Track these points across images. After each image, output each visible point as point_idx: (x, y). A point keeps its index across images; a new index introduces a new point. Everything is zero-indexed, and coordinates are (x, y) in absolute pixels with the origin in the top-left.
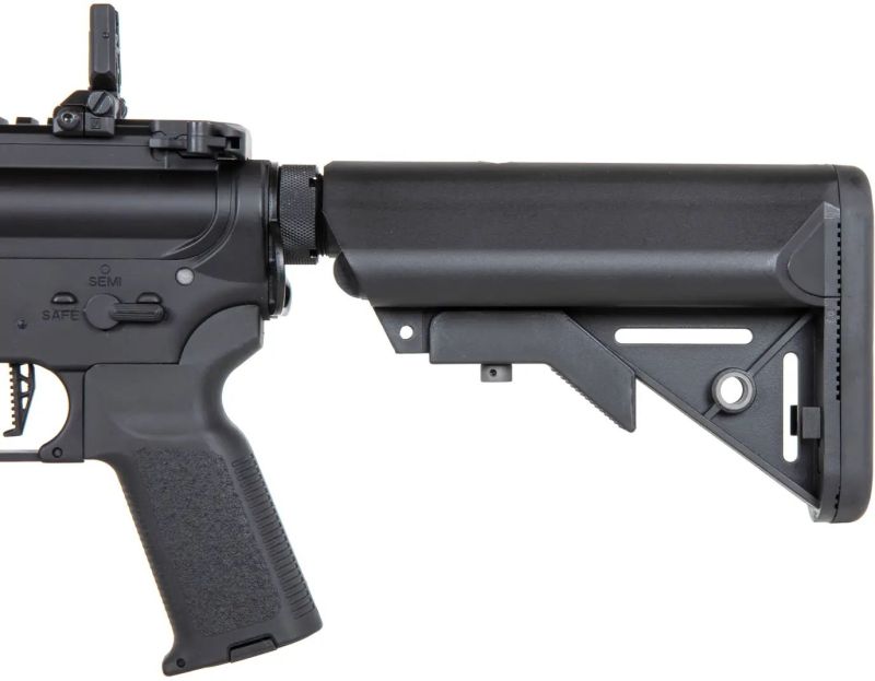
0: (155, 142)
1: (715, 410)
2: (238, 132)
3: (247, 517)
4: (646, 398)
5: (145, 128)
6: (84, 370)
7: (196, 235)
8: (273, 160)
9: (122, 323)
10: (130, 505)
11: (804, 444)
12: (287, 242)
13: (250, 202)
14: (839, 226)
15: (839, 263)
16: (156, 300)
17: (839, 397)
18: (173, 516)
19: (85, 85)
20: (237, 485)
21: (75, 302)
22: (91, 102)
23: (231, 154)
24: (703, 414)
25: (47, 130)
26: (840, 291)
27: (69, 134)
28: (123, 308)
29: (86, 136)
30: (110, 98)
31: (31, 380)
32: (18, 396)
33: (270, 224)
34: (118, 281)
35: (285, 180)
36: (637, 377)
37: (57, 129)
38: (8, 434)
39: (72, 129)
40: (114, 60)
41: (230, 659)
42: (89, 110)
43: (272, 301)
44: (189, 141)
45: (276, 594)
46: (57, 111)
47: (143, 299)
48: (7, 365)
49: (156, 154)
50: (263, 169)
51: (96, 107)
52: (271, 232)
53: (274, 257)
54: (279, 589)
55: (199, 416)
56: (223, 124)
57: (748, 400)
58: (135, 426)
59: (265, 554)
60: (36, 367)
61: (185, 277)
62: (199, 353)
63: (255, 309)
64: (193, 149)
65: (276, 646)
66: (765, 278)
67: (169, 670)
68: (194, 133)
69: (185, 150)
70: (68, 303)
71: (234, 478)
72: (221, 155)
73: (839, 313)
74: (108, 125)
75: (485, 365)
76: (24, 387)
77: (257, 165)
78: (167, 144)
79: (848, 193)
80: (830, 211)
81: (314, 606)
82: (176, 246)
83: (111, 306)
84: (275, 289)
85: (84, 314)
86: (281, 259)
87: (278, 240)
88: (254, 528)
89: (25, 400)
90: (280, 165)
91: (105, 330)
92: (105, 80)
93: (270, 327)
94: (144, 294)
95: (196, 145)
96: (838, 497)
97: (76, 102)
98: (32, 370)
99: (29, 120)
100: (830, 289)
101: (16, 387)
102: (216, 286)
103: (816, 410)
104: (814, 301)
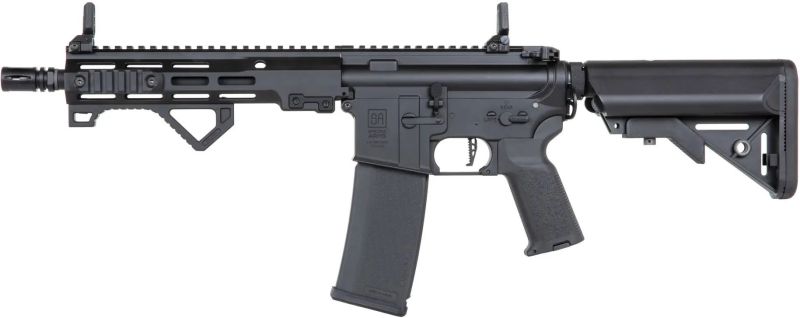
0: (524, 54)
1: (735, 155)
2: (558, 51)
4: (709, 152)
5: (519, 49)
6: (498, 141)
7: (539, 89)
9: (513, 123)
11: (769, 168)
14: (785, 83)
16: (525, 114)
17: (785, 150)
19: (497, 34)
21: (496, 115)
22: (503, 40)
23: (554, 59)
24: (731, 157)
25: (484, 50)
26: (785, 109)
28: (513, 117)
29: (499, 52)
30: (505, 38)
31: (475, 145)
32: (471, 151)
34: (511, 107)
35: (572, 68)
36: (705, 144)
37: (488, 50)
38: (468, 165)
39: (493, 50)
41: (553, 250)
42: (501, 43)
44: (542, 54)
47: (521, 114)
48: (467, 139)
49: (524, 59)
50: (565, 64)
51: (504, 42)
56: (552, 48)
57: (748, 152)
60: (478, 139)
61: (536, 105)
62: (540, 135)
63: (560, 117)
64: (544, 58)
65: (570, 245)
66: (759, 104)
67: (527, 254)
68: (544, 51)
69: (538, 58)
70: (494, 115)
71: (554, 182)
72: (552, 59)
73: (785, 117)
74: (506, 49)
75: (645, 139)
76: (473, 147)
77: (562, 62)
78: (529, 54)
79: (788, 71)
80: (782, 78)
82: (532, 94)
83: (509, 116)
85: (498, 120)
89: (473, 153)
91: (507, 125)
92: (503, 31)
93: (567, 124)
94: (521, 112)
95: (545, 56)
96: (785, 189)
97: (494, 40)
98: (476, 140)
99: (476, 47)
100: (782, 108)
101: (470, 148)
102: (547, 109)
103: (775, 155)
104: (775, 113)
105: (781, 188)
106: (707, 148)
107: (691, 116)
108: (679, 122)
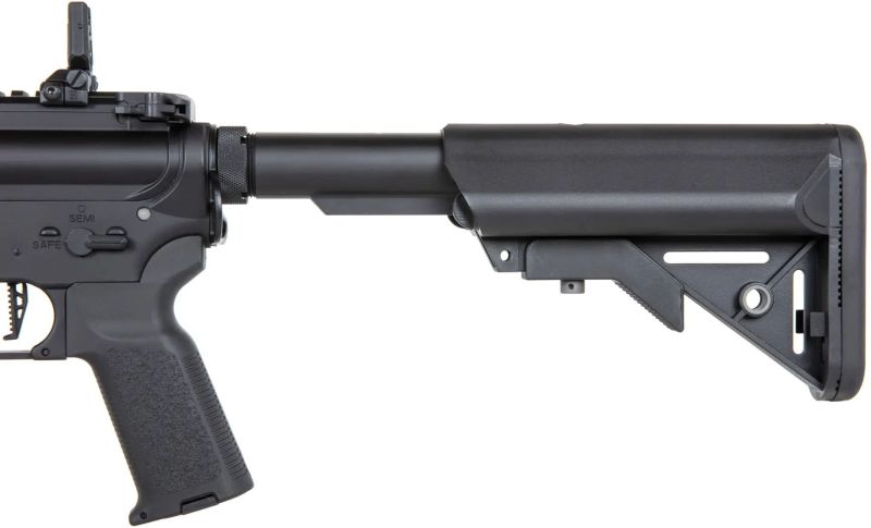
0: (120, 110)
1: (742, 314)
2: (184, 100)
3: (194, 402)
4: (691, 308)
5: (112, 98)
6: (66, 287)
7: (152, 182)
8: (212, 123)
9: (95, 251)
10: (102, 393)
11: (809, 341)
12: (223, 186)
13: (195, 155)
14: (841, 172)
15: (841, 201)
16: (121, 232)
17: (840, 305)
18: (136, 400)
19: (65, 65)
20: (186, 375)
21: (59, 234)
22: (69, 78)
23: (179, 118)
24: (733, 317)
25: (35, 100)
26: (841, 222)
27: (53, 103)
28: (96, 239)
29: (66, 105)
30: (84, 75)
31: (25, 296)
32: (14, 308)
33: (210, 172)
34: (91, 218)
35: (222, 139)
36: (684, 292)
37: (43, 99)
38: (7, 338)
39: (54, 100)
40: (88, 45)
41: (182, 512)
42: (68, 85)
43: (212, 233)
44: (146, 108)
45: (217, 461)
46: (43, 86)
47: (111, 232)
48: (5, 284)
49: (120, 118)
50: (205, 130)
51: (74, 81)
52: (211, 179)
53: (214, 198)
54: (220, 457)
55: (156, 323)
56: (173, 95)
57: (767, 307)
58: (105, 331)
59: (208, 429)
60: (29, 285)
61: (144, 214)
62: (156, 274)
63: (198, 239)
64: (150, 115)
65: (218, 501)
66: (787, 213)
67: (134, 520)
68: (150, 102)
69: (142, 115)
70: (54, 235)
71: (184, 371)
72: (171, 119)
73: (840, 240)
74: (83, 96)
75: (564, 281)
76: (19, 301)
77: (199, 127)
78: (129, 111)
79: (847, 147)
80: (834, 162)
81: (247, 470)
82: (136, 191)
83: (86, 238)
84: (214, 225)
85: (66, 244)
86: (219, 199)
87: (217, 185)
88: (199, 410)
89: (20, 312)
90: (218, 126)
91: (83, 256)
92: (81, 61)
93: (212, 253)
94: (112, 228)
95: (152, 111)
96: (839, 382)
97: (58, 79)
98: (25, 288)
99: (21, 93)
100: (834, 220)
101: (13, 301)
102: (169, 221)
103: (821, 314)
104: (821, 231)
105: (831, 378)
106: (688, 301)
107: (654, 237)
108: (631, 248)
